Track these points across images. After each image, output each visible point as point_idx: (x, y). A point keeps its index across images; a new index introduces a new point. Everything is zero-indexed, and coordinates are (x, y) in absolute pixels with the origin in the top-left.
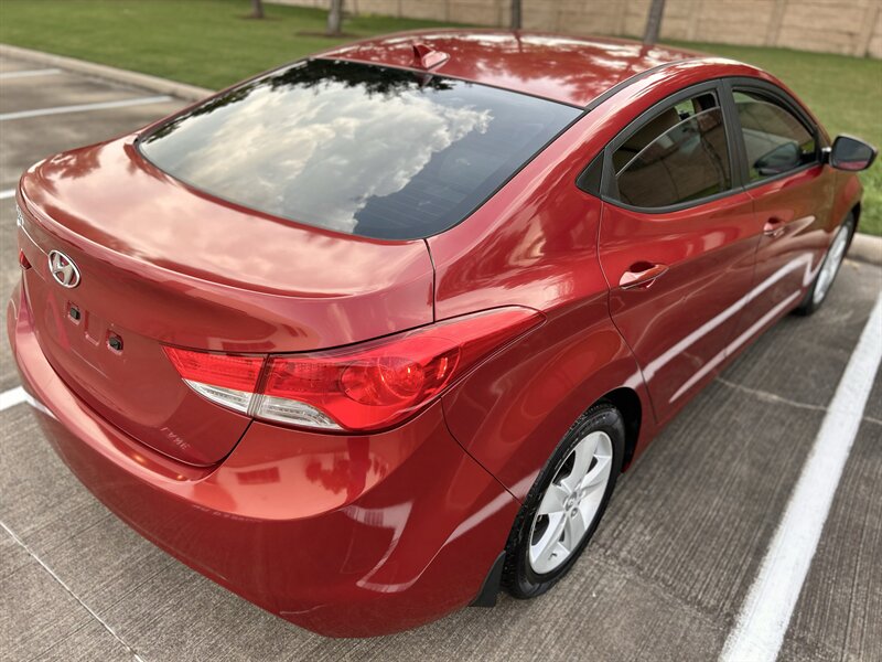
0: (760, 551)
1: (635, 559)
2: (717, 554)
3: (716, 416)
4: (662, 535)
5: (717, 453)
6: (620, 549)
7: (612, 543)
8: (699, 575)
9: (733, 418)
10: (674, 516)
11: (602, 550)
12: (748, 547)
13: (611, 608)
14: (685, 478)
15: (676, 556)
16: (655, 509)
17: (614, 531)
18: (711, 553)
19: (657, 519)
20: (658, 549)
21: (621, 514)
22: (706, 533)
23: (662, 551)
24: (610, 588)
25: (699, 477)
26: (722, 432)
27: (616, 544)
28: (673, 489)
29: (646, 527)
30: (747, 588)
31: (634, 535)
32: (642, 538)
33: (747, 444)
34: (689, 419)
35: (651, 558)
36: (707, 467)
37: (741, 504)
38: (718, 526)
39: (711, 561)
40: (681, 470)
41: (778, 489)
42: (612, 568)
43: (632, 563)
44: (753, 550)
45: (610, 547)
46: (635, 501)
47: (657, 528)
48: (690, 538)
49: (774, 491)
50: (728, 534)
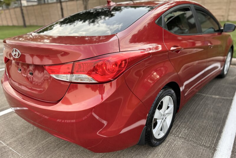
0: (221, 132)
1: (184, 137)
2: (208, 134)
3: (201, 102)
4: (191, 130)
5: (203, 110)
6: (179, 135)
7: (176, 133)
8: (203, 139)
9: (206, 102)
10: (193, 126)
11: (173, 135)
12: (217, 132)
13: (178, 149)
14: (195, 117)
15: (196, 135)
16: (187, 124)
17: (176, 130)
18: (206, 133)
19: (189, 127)
20: (190, 134)
21: (178, 126)
22: (204, 129)
23: (191, 134)
24: (177, 144)
25: (199, 116)
26: (204, 105)
27: (178, 134)
28: (192, 120)
29: (186, 129)
30: (218, 141)
31: (182, 131)
32: (185, 131)
33: (212, 108)
34: (194, 103)
35: (188, 136)
36: (201, 114)
37: (213, 121)
38: (207, 127)
39: (206, 135)
40: (194, 115)
41: (223, 117)
42: (177, 139)
43: (183, 138)
44: (218, 132)
45: (176, 134)
46: (182, 123)
47: (189, 129)
48: (199, 131)
49: (222, 118)
50: (210, 129)
